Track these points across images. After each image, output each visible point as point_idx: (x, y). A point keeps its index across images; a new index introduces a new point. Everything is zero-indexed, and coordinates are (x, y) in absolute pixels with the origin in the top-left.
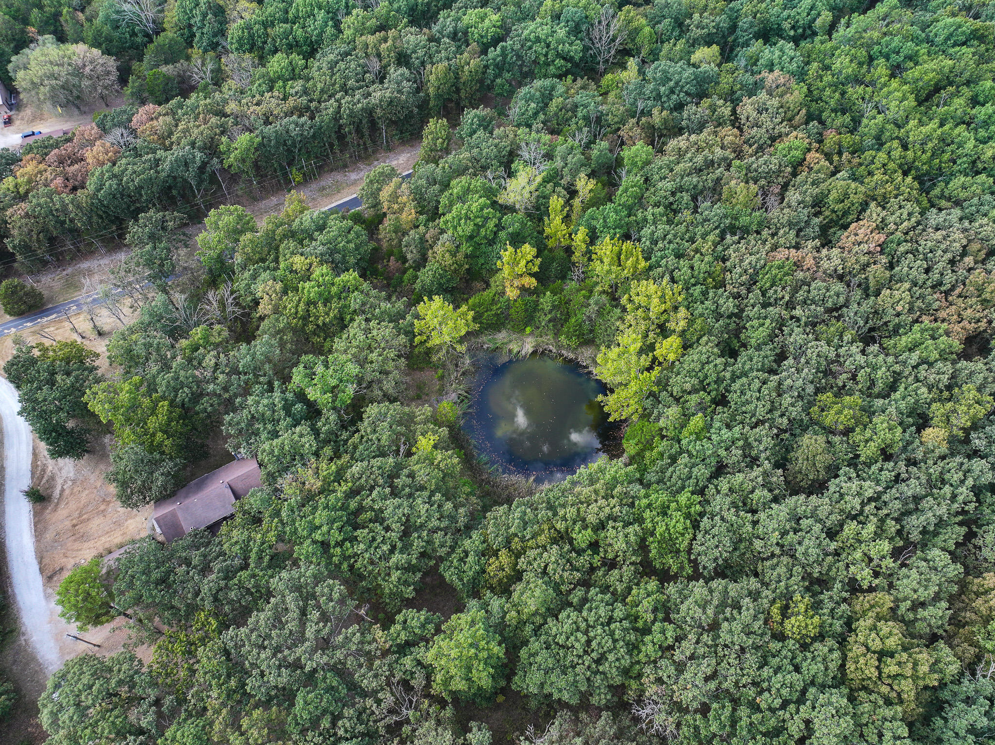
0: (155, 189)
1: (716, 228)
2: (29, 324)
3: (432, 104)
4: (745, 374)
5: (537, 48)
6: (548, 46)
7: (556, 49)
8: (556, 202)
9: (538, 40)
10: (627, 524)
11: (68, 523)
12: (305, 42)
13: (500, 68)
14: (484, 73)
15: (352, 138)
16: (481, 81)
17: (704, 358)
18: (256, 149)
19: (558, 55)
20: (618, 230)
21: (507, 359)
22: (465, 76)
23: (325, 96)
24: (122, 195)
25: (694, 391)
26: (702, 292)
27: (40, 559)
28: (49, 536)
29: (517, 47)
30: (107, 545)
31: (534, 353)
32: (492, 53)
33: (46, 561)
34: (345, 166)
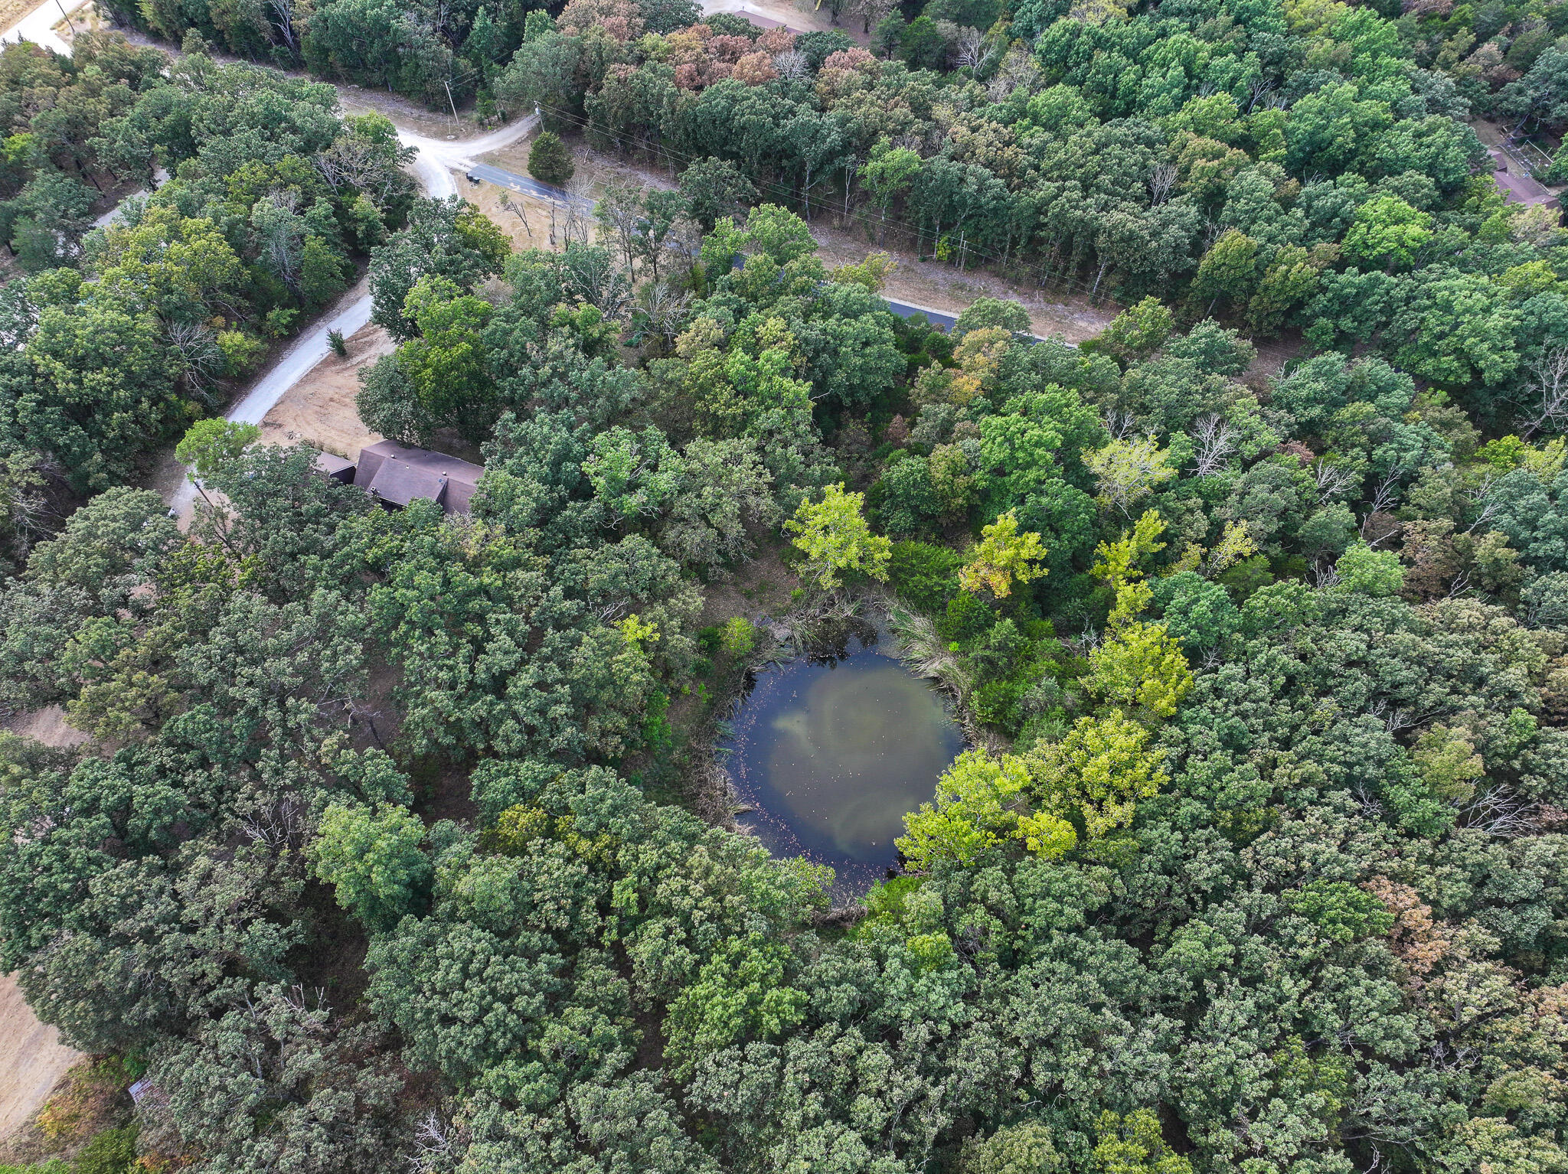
0: (760, 142)
1: (1345, 763)
2: (534, 193)
3: (1194, 283)
4: (1080, 965)
5: (1432, 319)
6: (1457, 326)
7: (1462, 338)
8: (1151, 523)
9: (1447, 307)
10: (688, 942)
11: (331, 393)
12: (1125, 95)
13: (1345, 304)
14: (1312, 296)
15: (1051, 251)
16: (1300, 304)
17: (1058, 887)
18: (908, 178)
19: (1459, 353)
20: (1193, 632)
21: (895, 655)
22: (1274, 278)
23: (1056, 174)
24: (723, 123)
25: (995, 910)
26: (1194, 818)
27: (281, 402)
28: (309, 389)
29: (1399, 293)
30: (327, 442)
31: (936, 680)
32: (1351, 277)
33: (281, 408)
34: (1017, 281)
